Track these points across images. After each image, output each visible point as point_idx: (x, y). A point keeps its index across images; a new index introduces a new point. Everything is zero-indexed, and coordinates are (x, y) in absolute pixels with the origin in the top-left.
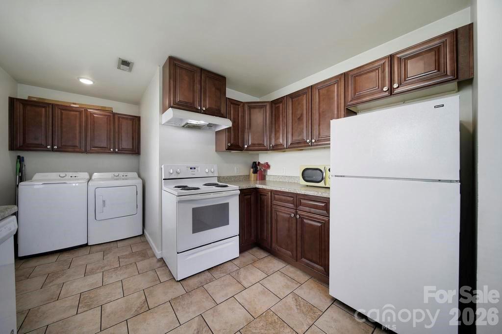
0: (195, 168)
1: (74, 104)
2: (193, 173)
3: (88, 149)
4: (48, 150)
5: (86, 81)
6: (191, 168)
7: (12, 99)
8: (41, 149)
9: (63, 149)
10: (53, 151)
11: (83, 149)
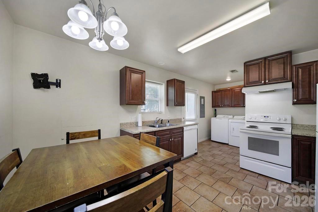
0: (268, 117)
1: (229, 88)
2: (266, 119)
3: (233, 105)
4: (221, 107)
5: (229, 79)
6: (265, 117)
7: (212, 92)
8: (219, 106)
9: (224, 106)
10: (222, 107)
11: (231, 106)
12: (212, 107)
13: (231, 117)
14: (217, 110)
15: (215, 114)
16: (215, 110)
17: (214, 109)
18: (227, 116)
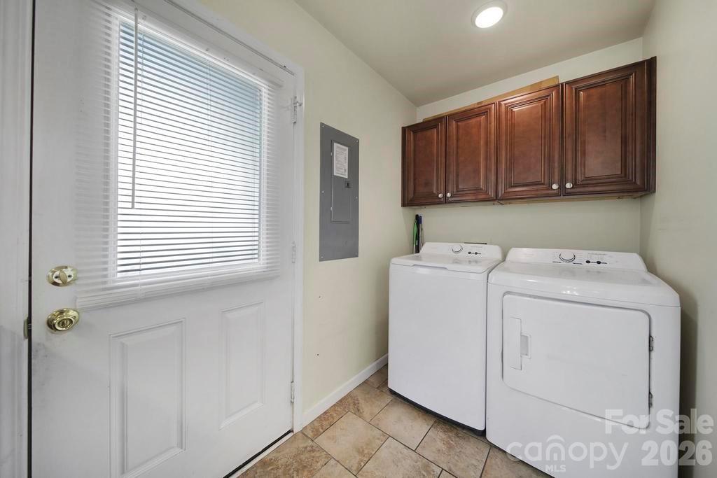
3: (501, 191)
4: (440, 203)
7: (404, 129)
8: (432, 201)
9: (459, 198)
10: (446, 202)
11: (492, 193)
12: (404, 205)
13: (492, 252)
14: (424, 220)
15: (418, 237)
16: (418, 220)
17: (411, 213)
18: (474, 248)
